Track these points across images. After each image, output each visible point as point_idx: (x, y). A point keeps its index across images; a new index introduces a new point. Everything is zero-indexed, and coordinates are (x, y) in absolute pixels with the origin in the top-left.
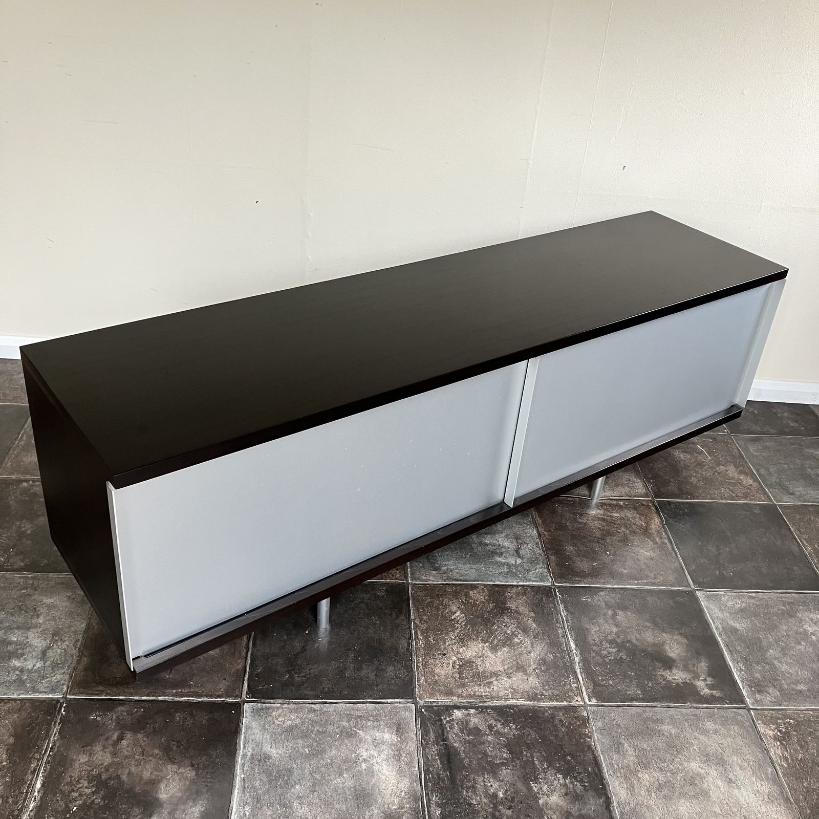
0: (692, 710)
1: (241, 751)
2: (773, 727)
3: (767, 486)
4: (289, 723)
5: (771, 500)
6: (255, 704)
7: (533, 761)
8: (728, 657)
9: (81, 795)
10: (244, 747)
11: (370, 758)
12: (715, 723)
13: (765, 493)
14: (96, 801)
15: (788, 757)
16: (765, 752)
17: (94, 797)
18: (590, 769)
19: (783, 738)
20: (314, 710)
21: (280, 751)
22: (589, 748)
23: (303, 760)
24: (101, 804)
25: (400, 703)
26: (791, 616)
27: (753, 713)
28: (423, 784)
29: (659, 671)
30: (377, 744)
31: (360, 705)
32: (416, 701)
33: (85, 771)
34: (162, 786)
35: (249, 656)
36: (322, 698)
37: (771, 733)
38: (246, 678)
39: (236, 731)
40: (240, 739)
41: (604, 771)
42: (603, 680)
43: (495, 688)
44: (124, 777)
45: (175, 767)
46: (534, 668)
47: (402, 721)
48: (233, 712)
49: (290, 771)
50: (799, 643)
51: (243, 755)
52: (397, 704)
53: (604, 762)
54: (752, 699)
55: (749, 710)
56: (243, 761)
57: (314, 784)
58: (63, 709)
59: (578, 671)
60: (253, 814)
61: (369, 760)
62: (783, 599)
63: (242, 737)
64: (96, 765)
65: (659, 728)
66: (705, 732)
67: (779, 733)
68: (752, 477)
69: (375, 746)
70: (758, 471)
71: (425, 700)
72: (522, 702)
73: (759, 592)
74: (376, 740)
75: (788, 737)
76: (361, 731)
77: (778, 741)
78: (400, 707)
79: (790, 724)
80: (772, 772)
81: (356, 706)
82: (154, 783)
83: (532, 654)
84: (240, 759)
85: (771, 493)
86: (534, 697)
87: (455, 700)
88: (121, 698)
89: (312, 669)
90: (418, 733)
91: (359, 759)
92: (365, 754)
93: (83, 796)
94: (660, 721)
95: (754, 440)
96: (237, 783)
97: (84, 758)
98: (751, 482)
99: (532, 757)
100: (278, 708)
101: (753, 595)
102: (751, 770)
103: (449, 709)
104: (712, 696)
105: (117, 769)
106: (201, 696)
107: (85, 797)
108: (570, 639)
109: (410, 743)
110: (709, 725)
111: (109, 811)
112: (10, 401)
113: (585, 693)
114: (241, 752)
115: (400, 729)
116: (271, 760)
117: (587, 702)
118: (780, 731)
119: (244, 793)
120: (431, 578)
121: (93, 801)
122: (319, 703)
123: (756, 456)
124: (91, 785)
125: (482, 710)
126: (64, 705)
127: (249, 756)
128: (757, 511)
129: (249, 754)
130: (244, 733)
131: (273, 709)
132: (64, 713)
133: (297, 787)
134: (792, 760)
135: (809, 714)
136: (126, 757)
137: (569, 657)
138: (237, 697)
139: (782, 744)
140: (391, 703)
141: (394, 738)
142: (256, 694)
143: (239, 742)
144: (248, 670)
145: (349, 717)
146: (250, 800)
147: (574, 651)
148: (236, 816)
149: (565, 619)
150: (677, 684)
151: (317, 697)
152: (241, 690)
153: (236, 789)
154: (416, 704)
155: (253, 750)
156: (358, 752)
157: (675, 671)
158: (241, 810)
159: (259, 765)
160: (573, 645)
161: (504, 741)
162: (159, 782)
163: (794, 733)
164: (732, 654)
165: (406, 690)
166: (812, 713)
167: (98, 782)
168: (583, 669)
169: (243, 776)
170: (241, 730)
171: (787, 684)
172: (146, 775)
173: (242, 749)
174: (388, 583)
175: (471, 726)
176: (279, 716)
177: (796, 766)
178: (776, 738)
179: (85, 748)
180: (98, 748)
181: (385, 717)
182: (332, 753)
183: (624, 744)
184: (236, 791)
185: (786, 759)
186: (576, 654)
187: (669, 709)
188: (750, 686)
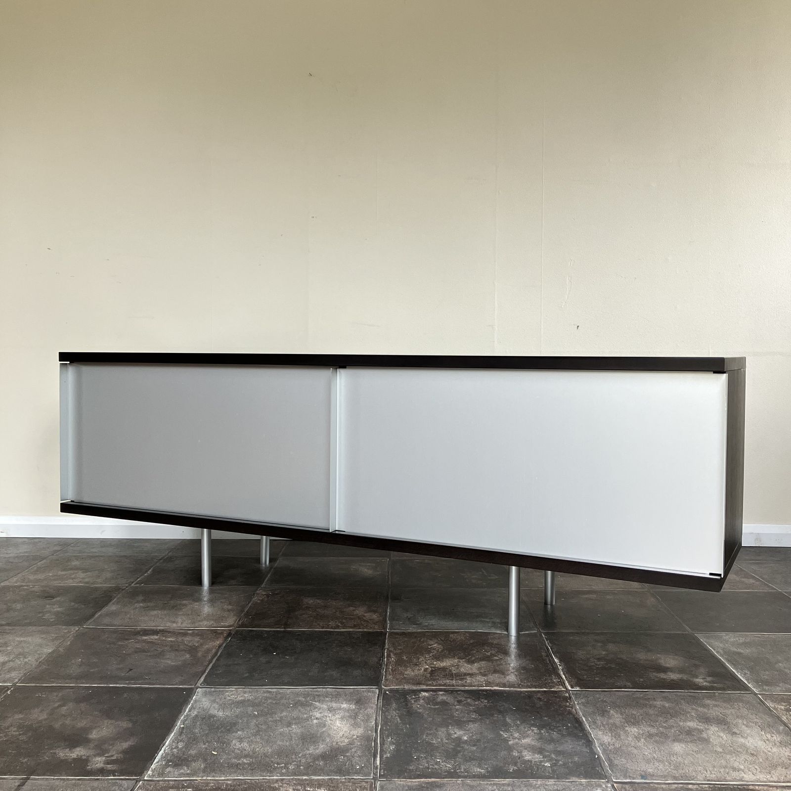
0: (689, 693)
2: (784, 704)
3: (771, 583)
4: (242, 698)
5: (776, 590)
6: (208, 689)
7: (505, 720)
8: (730, 667)
10: (190, 711)
11: (323, 717)
12: (716, 700)
13: (770, 587)
14: (21, 739)
16: (775, 717)
17: (20, 737)
18: (570, 725)
20: (270, 692)
21: (227, 713)
22: (570, 713)
23: (250, 718)
24: (26, 740)
25: (363, 688)
27: (760, 697)
28: (379, 731)
29: (652, 674)
30: (332, 710)
31: (319, 689)
32: (381, 688)
33: (17, 723)
34: (94, 731)
35: (211, 665)
36: (280, 686)
37: (783, 707)
38: (204, 676)
39: (186, 701)
40: (186, 707)
41: (585, 726)
42: (588, 678)
43: (468, 681)
44: (56, 726)
45: (111, 721)
46: (513, 671)
47: (363, 698)
48: (185, 693)
49: (235, 724)
51: (187, 715)
52: (360, 689)
53: (586, 720)
54: (759, 689)
55: (755, 694)
56: (185, 718)
57: (258, 731)
58: (9, 691)
59: (562, 673)
60: (186, 747)
63: (190, 706)
64: (30, 719)
65: (651, 703)
66: (704, 706)
68: (754, 579)
69: (330, 711)
70: (760, 576)
71: (391, 687)
72: (496, 688)
73: (764, 634)
74: (332, 707)
76: (318, 703)
78: (363, 691)
81: (315, 690)
82: (86, 730)
84: (182, 717)
85: (775, 586)
86: (511, 686)
87: (424, 687)
88: (71, 685)
89: (274, 672)
90: (379, 704)
91: (311, 718)
92: (318, 715)
93: (8, 736)
94: (654, 699)
95: (757, 563)
96: (175, 730)
97: (19, 716)
99: (504, 718)
100: (232, 691)
101: (759, 636)
102: (759, 728)
103: (415, 692)
104: (713, 686)
105: (50, 722)
106: (154, 685)
107: (10, 736)
108: (554, 657)
109: (369, 710)
110: (709, 702)
111: (33, 744)
113: (567, 684)
114: (185, 714)
115: (359, 702)
116: (215, 718)
119: (180, 735)
120: (411, 629)
121: (18, 738)
122: (277, 688)
123: (760, 571)
124: (20, 730)
125: (451, 692)
126: (12, 689)
127: (193, 716)
129: (193, 714)
130: (192, 704)
131: (227, 691)
132: (9, 693)
133: (239, 732)
136: (63, 716)
137: (553, 666)
138: (191, 685)
140: (353, 688)
141: (353, 706)
142: (212, 683)
144: (207, 671)
145: (306, 695)
146: (185, 739)
147: (558, 663)
148: (167, 748)
149: (549, 648)
150: (672, 680)
151: (275, 685)
152: (196, 681)
154: (380, 690)
155: (198, 712)
156: (311, 714)
157: (669, 673)
158: (174, 745)
159: (202, 721)
160: (556, 660)
161: (473, 709)
162: (92, 729)
164: (735, 665)
165: (371, 682)
168: (566, 672)
169: (182, 726)
170: (189, 701)
172: (80, 725)
173: (186, 712)
174: (365, 631)
175: (439, 701)
176: (232, 695)
179: (23, 711)
180: (36, 711)
181: (346, 696)
182: (282, 715)
183: (610, 711)
184: (173, 734)
186: (560, 665)
187: (663, 693)
188: (757, 682)
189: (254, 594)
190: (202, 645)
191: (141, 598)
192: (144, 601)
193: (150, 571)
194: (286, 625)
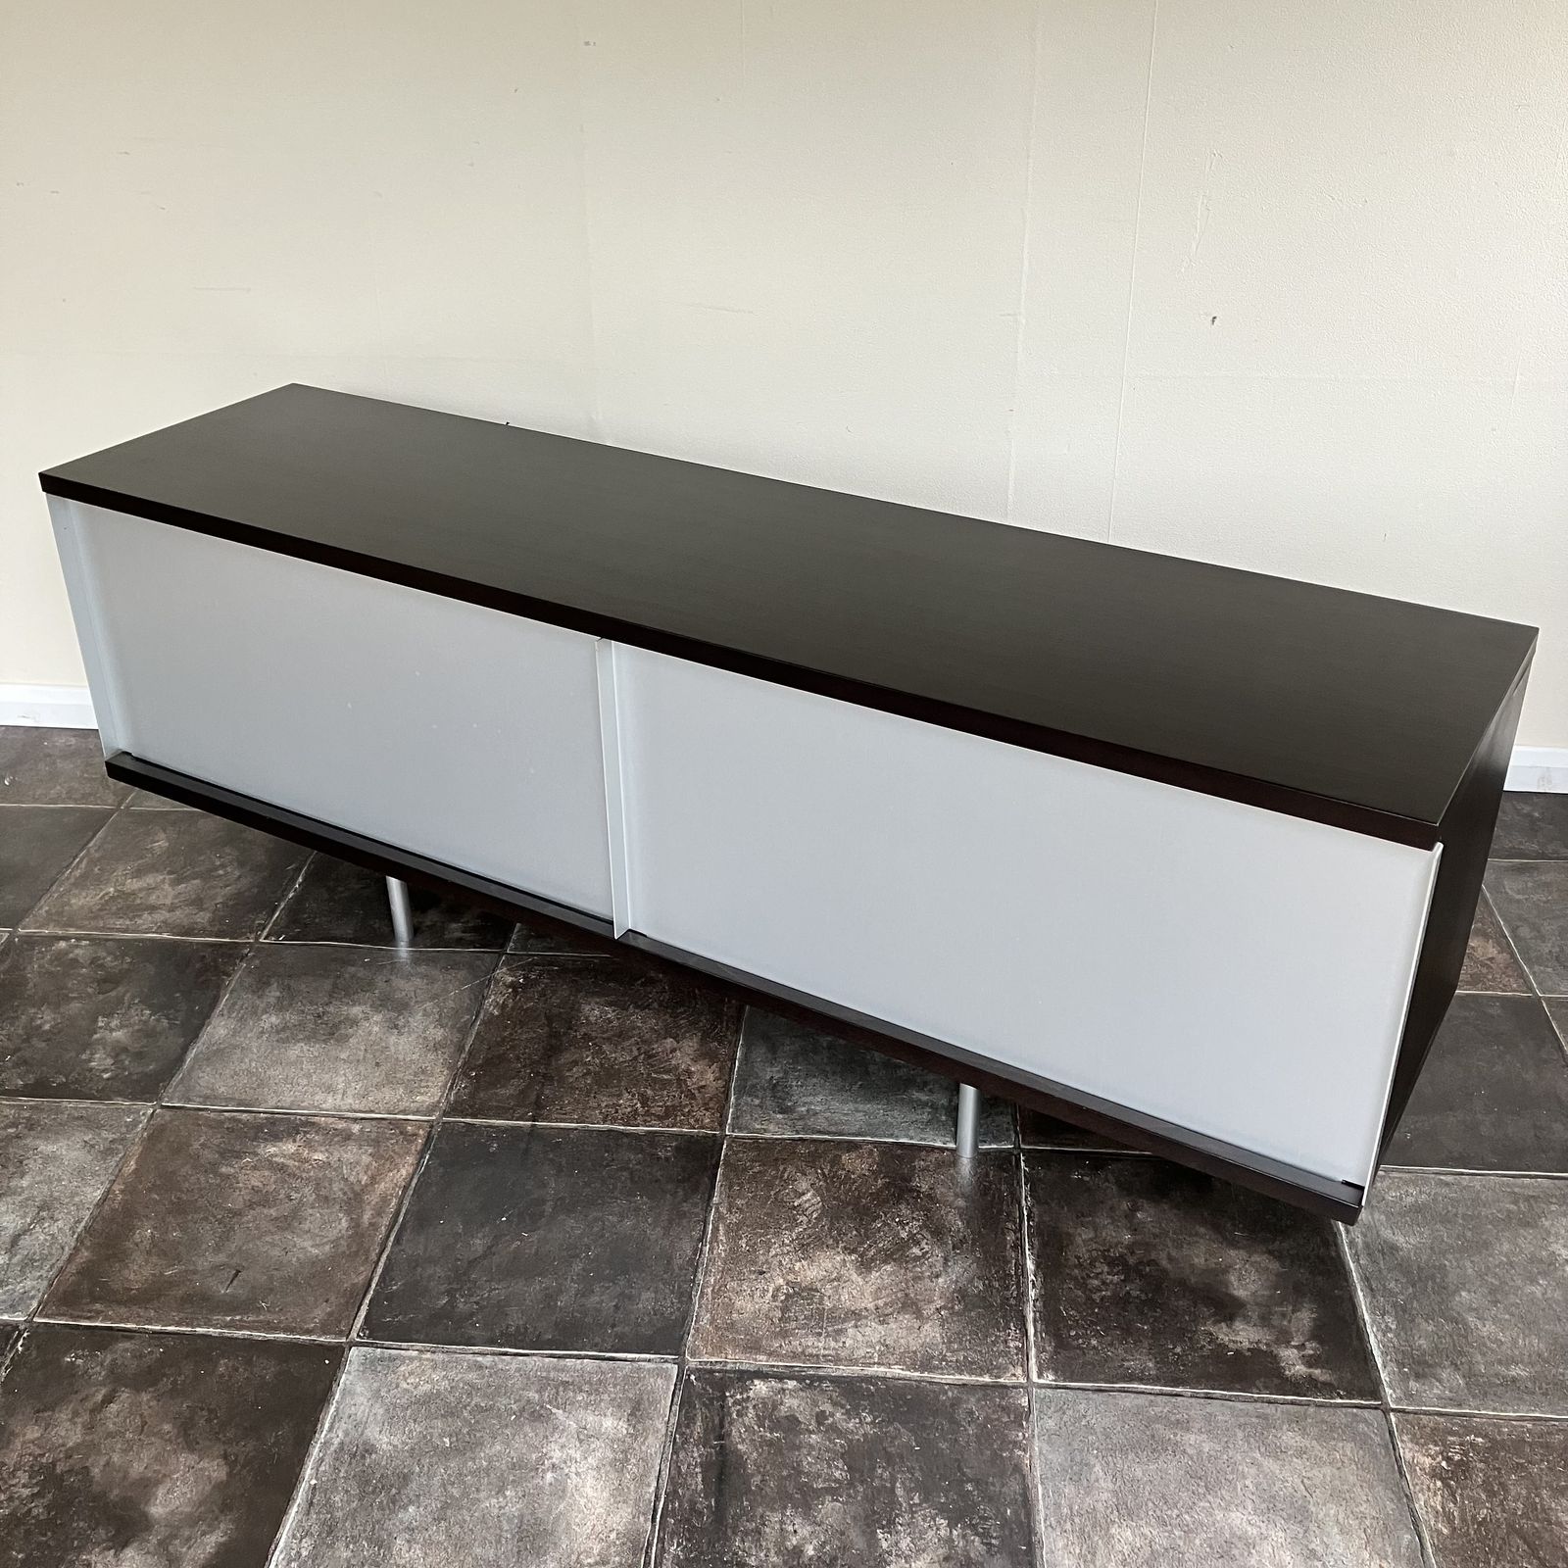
0: (1259, 1405)
1: (323, 1436)
2: (1434, 1449)
3: (1528, 961)
4: (427, 1387)
5: (1531, 989)
6: (370, 1350)
7: (893, 1490)
8: (1363, 1303)
9: (10, 1499)
10: (331, 1429)
11: (565, 1463)
12: (1304, 1432)
13: (1522, 975)
14: (35, 1512)
15: (1455, 1513)
16: (1405, 1500)
17: (33, 1505)
18: (1009, 1511)
19: (1452, 1476)
20: (480, 1367)
21: (396, 1440)
22: (1017, 1468)
23: (435, 1459)
24: (42, 1517)
25: (649, 1361)
26: (1527, 1225)
27: (1393, 1419)
28: (658, 1520)
29: (1205, 1325)
30: (584, 1437)
31: (569, 1362)
32: (683, 1360)
33: (30, 1455)
34: (161, 1492)
35: (384, 1256)
36: (501, 1346)
37: (1428, 1461)
38: (367, 1301)
39: (324, 1398)
40: (327, 1413)
41: (1037, 1518)
42: (1077, 1337)
43: (849, 1343)
44: (96, 1471)
45: (192, 1458)
46: (938, 1306)
47: (646, 1397)
48: (327, 1362)
49: (405, 1479)
50: (1533, 1281)
51: (325, 1443)
52: (643, 1363)
53: (1044, 1499)
54: (1398, 1391)
55: (1386, 1411)
56: (321, 1455)
57: (445, 1506)
58: (20, 1343)
59: (1030, 1317)
60: (314, 1556)
61: (563, 1465)
62: (1516, 1190)
63: (332, 1409)
64: (53, 1444)
65: (1178, 1438)
66: (1277, 1453)
67: (1444, 1464)
68: (1499, 944)
69: (581, 1441)
70: (1514, 931)
71: (701, 1356)
72: (897, 1371)
73: (1462, 1174)
74: (585, 1429)
75: (1464, 1472)
76: (561, 1411)
77: (1440, 1479)
78: (649, 1370)
79: (1472, 1444)
80: (1411, 1542)
81: (562, 1362)
82: (147, 1486)
83: (941, 1280)
84: (317, 1450)
85: (1534, 974)
86: (926, 1365)
87: (762, 1361)
88: (129, 1326)
89: (495, 1289)
90: (672, 1421)
91: (543, 1464)
92: (557, 1455)
93: (13, 1501)
94: (1184, 1425)
95: (1521, 870)
96: (300, 1494)
97: (33, 1433)
98: (1492, 951)
99: (893, 1480)
100: (412, 1359)
101: (1449, 1178)
102: (1363, 1535)
103: (745, 1377)
104: (1310, 1379)
105: (87, 1457)
106: (275, 1329)
107: (17, 1502)
108: (1027, 1252)
109: (651, 1439)
110: (1290, 1438)
111: (54, 1532)
112: (76, 801)
113: (1033, 1361)
114: (321, 1437)
115: (637, 1411)
116: (374, 1456)
117: (1034, 1377)
118: (1448, 1459)
119: (308, 1514)
120: (771, 1127)
121: (30, 1510)
122: (494, 1354)
123: (1518, 901)
124: (34, 1481)
125: (810, 1383)
126: (25, 1335)
127: (335, 1446)
128: (1495, 1010)
129: (336, 1441)
130: (337, 1402)
131: (403, 1359)
132: (20, 1349)
133: (411, 1509)
134: (1463, 1520)
135: (1523, 1427)
136: (110, 1435)
137: (1018, 1287)
138: (340, 1334)
139: (1446, 1485)
140: (633, 1361)
141: (623, 1427)
142: (378, 1330)
143: (324, 1418)
144: (373, 1285)
145: (543, 1383)
146: (315, 1529)
147: (1032, 1277)
148: (282, 1557)
149: (1026, 1213)
150: (1237, 1352)
151: (492, 1342)
152: (351, 1321)
153: (296, 1505)
154: (681, 1366)
155: (347, 1434)
156: (544, 1450)
157: (1238, 1325)
158: (294, 1546)
159: (350, 1464)
160: (1030, 1265)
161: (842, 1446)
162: (158, 1483)
163: (1481, 1465)
164: (1374, 1297)
165: (667, 1338)
166: (1530, 1426)
167: (48, 1477)
168: (1040, 1312)
169: (313, 1482)
170: (333, 1395)
171: (1486, 1364)
172: (137, 1469)
173: (324, 1432)
174: (682, 1135)
175: (783, 1414)
176: (411, 1373)
177: (1469, 1535)
178: (1435, 1473)
179: (41, 1415)
180: (63, 1415)
181: (615, 1386)
182: (493, 1450)
183: (1094, 1466)
184: (295, 1509)
185: (1449, 1518)
186: (1033, 1284)
187: (1209, 1401)
188: (1401, 1365)
189: (490, 980)
190: (373, 1180)
191: (273, 993)
192: (280, 1007)
193: (300, 880)
194: (539, 1110)
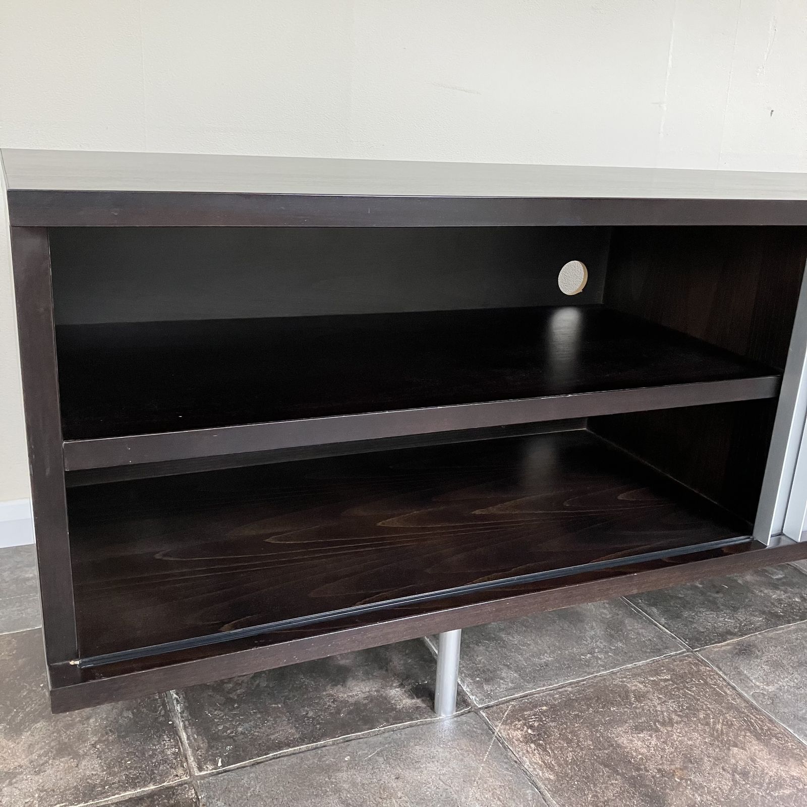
2: (519, 724)
15: (553, 762)
19: (539, 738)
27: (484, 714)
29: (325, 690)
37: (519, 734)
42: (227, 729)
46: (93, 742)
54: (479, 695)
55: (477, 711)
67: (530, 731)
75: (545, 733)
77: (532, 742)
79: (543, 713)
80: (533, 795)
83: (92, 721)
113: (191, 759)
118: (531, 727)
134: (560, 765)
135: (566, 691)
139: (539, 745)
163: (553, 724)
166: (570, 689)
168: (188, 720)
171: (526, 660)
177: (569, 774)
178: (528, 740)
185: (550, 767)
186: (177, 701)
187: (348, 743)
188: (472, 676)
